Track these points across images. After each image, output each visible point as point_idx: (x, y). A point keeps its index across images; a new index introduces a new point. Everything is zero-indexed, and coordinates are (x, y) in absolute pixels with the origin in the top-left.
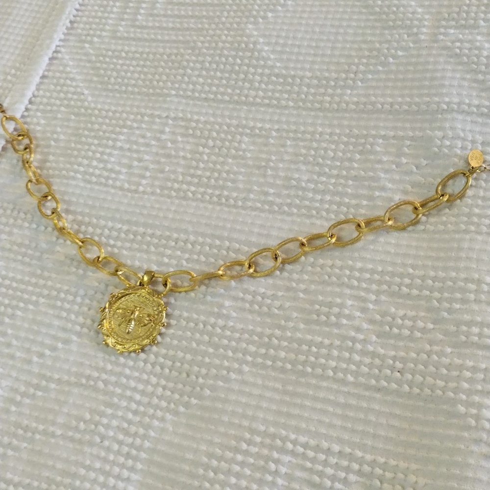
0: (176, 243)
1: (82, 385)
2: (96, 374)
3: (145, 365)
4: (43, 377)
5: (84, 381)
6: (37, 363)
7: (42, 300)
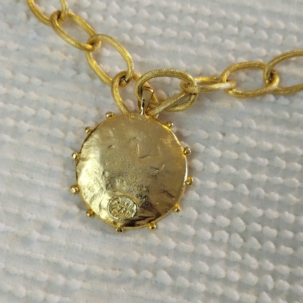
0: (240, 30)
1: (130, 279)
2: (151, 258)
3: (230, 236)
4: (56, 267)
5: (132, 272)
6: (39, 241)
7: (25, 126)
